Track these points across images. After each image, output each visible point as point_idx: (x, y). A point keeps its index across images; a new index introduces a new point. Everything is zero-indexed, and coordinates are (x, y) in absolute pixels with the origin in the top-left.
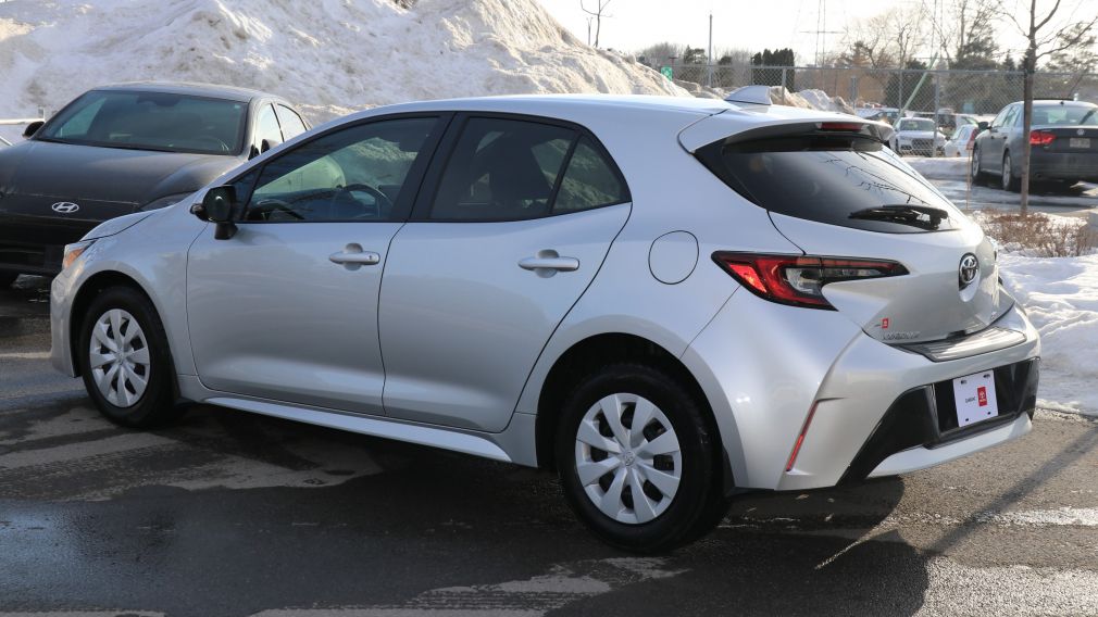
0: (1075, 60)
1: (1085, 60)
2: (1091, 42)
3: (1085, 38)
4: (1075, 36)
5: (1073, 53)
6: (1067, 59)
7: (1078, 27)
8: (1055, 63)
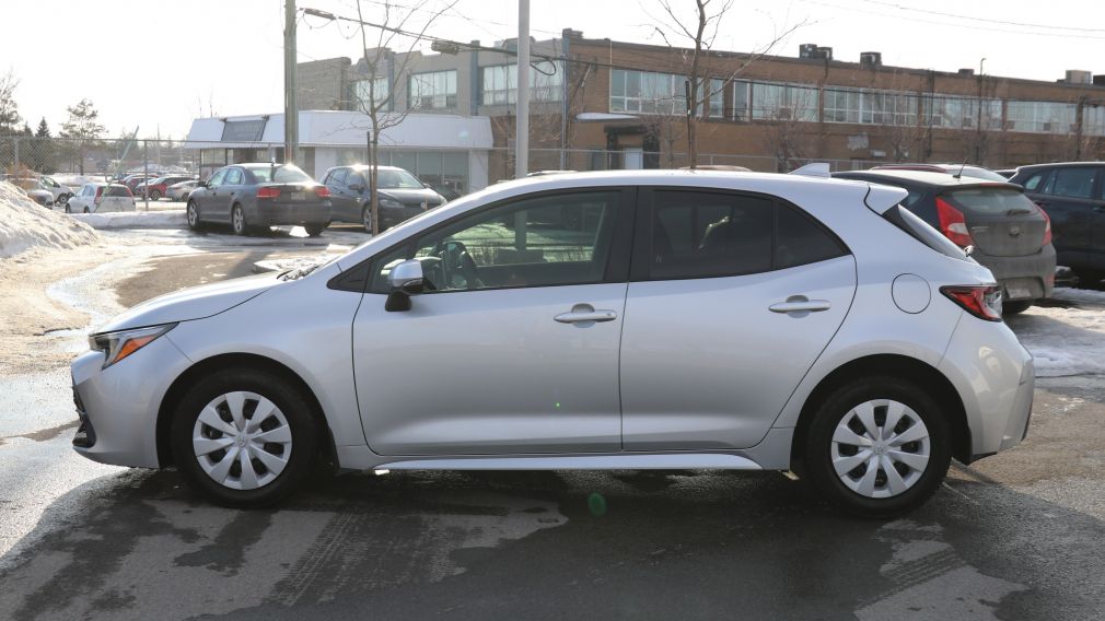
0: (82, 130)
1: (90, 130)
2: (93, 115)
3: (89, 113)
4: (81, 110)
5: (80, 124)
6: (75, 129)
7: (82, 103)
8: (66, 132)
